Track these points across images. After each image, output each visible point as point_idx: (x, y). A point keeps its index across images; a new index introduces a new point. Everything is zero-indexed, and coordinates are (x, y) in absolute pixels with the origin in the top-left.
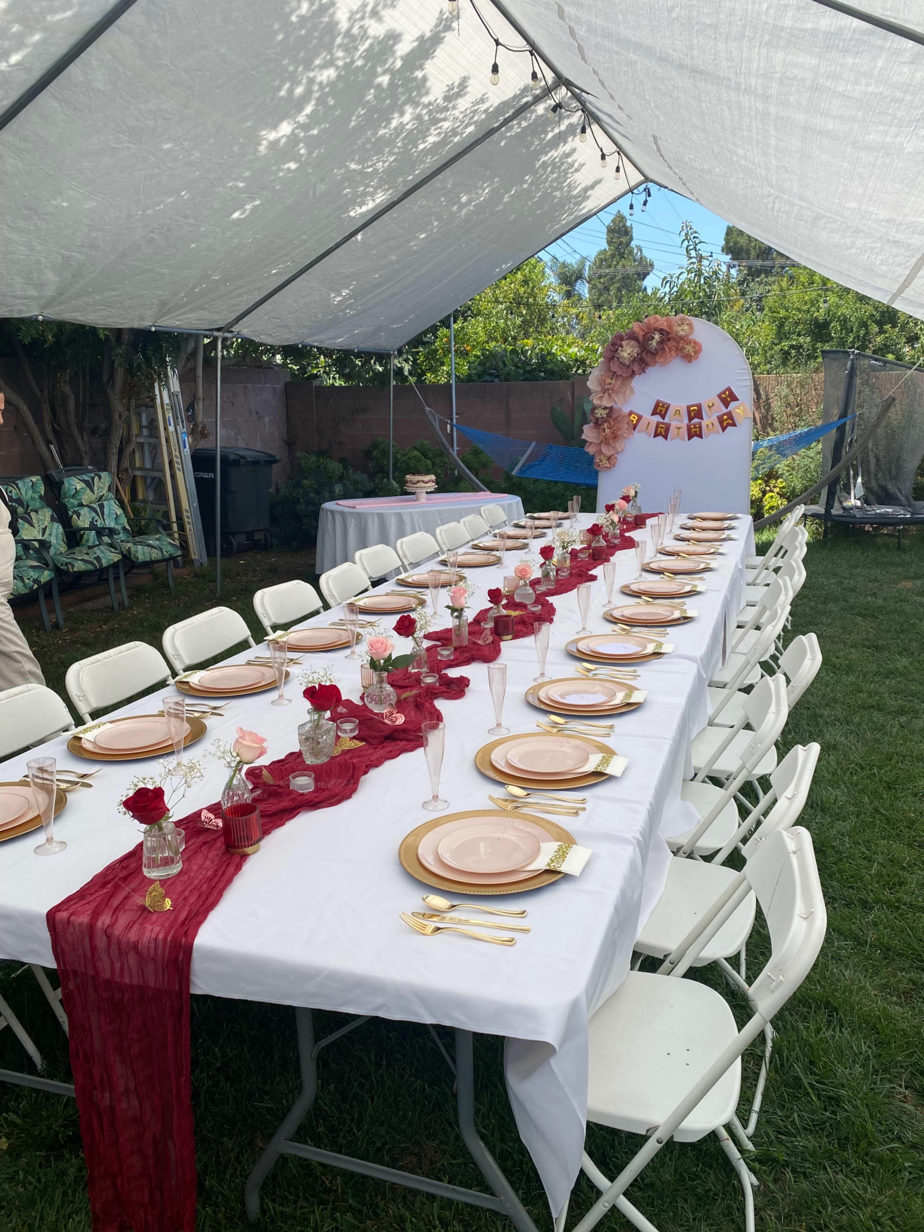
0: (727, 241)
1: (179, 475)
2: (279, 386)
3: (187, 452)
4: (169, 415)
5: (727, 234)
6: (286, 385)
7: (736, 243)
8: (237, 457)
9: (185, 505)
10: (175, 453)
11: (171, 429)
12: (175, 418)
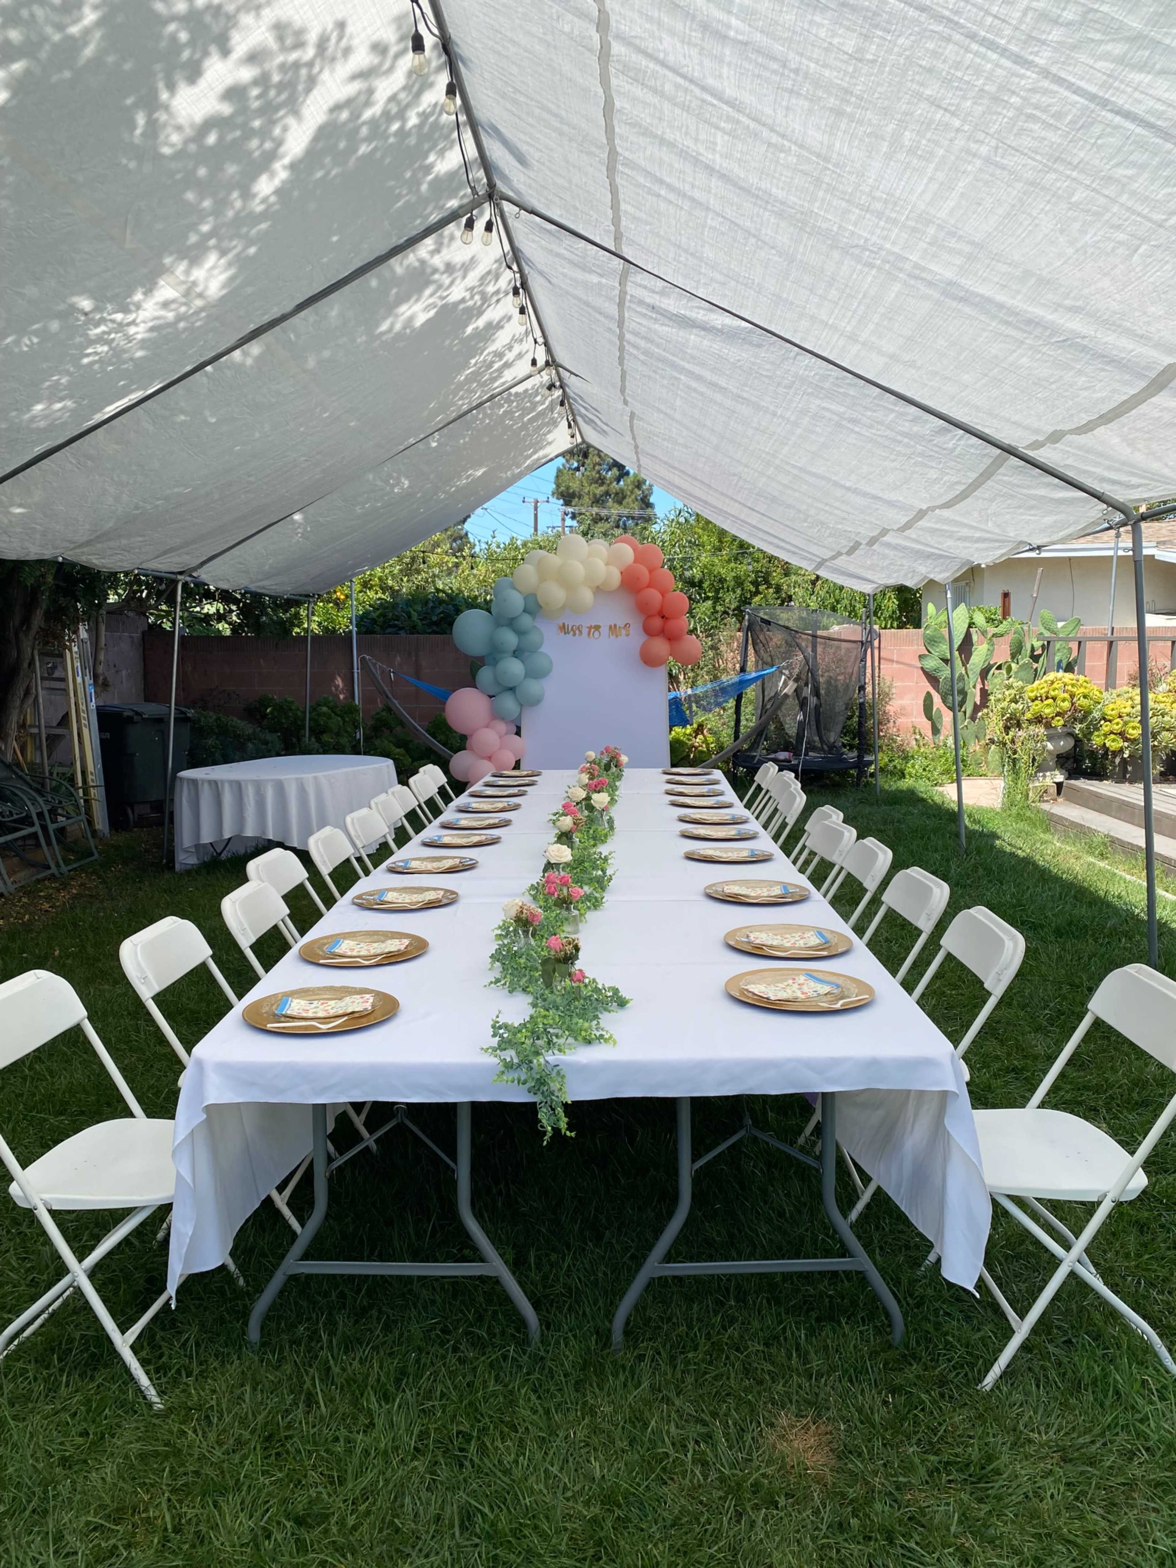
0: (558, 486)
1: (86, 732)
2: (137, 635)
3: (93, 705)
4: (78, 664)
5: (557, 477)
6: (143, 633)
7: (568, 488)
8: (130, 714)
9: (90, 767)
10: (83, 707)
11: (79, 680)
12: (84, 668)
